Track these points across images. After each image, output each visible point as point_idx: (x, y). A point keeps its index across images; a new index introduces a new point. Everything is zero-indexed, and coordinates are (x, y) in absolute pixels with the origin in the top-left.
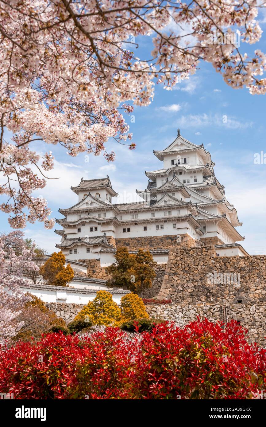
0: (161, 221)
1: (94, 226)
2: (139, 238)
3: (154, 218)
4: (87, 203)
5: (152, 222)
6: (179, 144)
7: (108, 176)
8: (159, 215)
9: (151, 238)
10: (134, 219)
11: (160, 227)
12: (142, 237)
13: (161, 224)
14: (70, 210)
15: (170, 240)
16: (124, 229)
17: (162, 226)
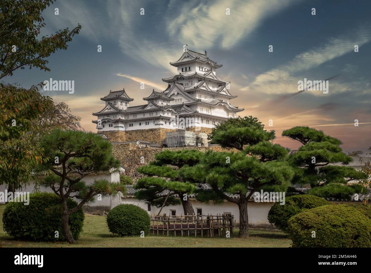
0: (147, 120)
1: (111, 123)
2: (137, 130)
3: (144, 117)
4: (108, 108)
5: (143, 120)
6: (187, 56)
7: (123, 88)
8: (147, 116)
9: (142, 130)
10: (135, 118)
11: (147, 123)
12: (138, 130)
13: (148, 121)
14: (99, 114)
15: (151, 132)
16: (130, 125)
17: (148, 122)
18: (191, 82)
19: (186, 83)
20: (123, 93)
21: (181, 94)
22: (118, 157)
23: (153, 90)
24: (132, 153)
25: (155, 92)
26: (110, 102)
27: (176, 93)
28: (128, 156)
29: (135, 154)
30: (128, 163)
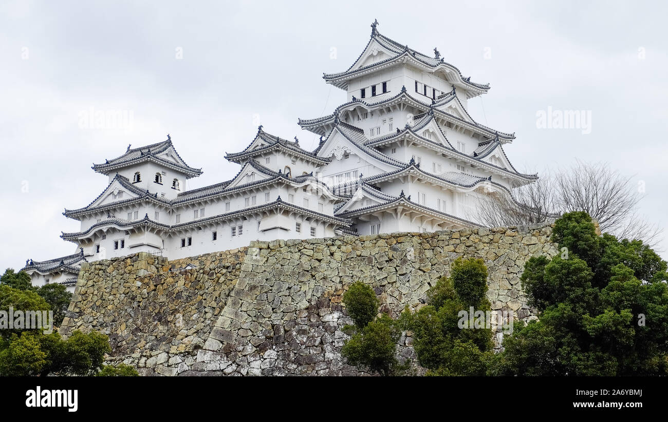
0: (237, 219)
2: (204, 255)
3: (228, 212)
4: (112, 193)
5: (224, 222)
6: (375, 54)
7: (168, 136)
8: (237, 206)
9: (221, 255)
10: (199, 217)
11: (237, 230)
12: (208, 254)
13: (239, 223)
16: (184, 241)
17: (241, 227)
18: (388, 121)
19: (372, 127)
20: (165, 149)
21: (356, 155)
22: (98, 304)
23: (260, 128)
24: (147, 284)
25: (264, 134)
26: (125, 174)
27: (339, 155)
28: (133, 298)
29: (160, 287)
30: (131, 320)
